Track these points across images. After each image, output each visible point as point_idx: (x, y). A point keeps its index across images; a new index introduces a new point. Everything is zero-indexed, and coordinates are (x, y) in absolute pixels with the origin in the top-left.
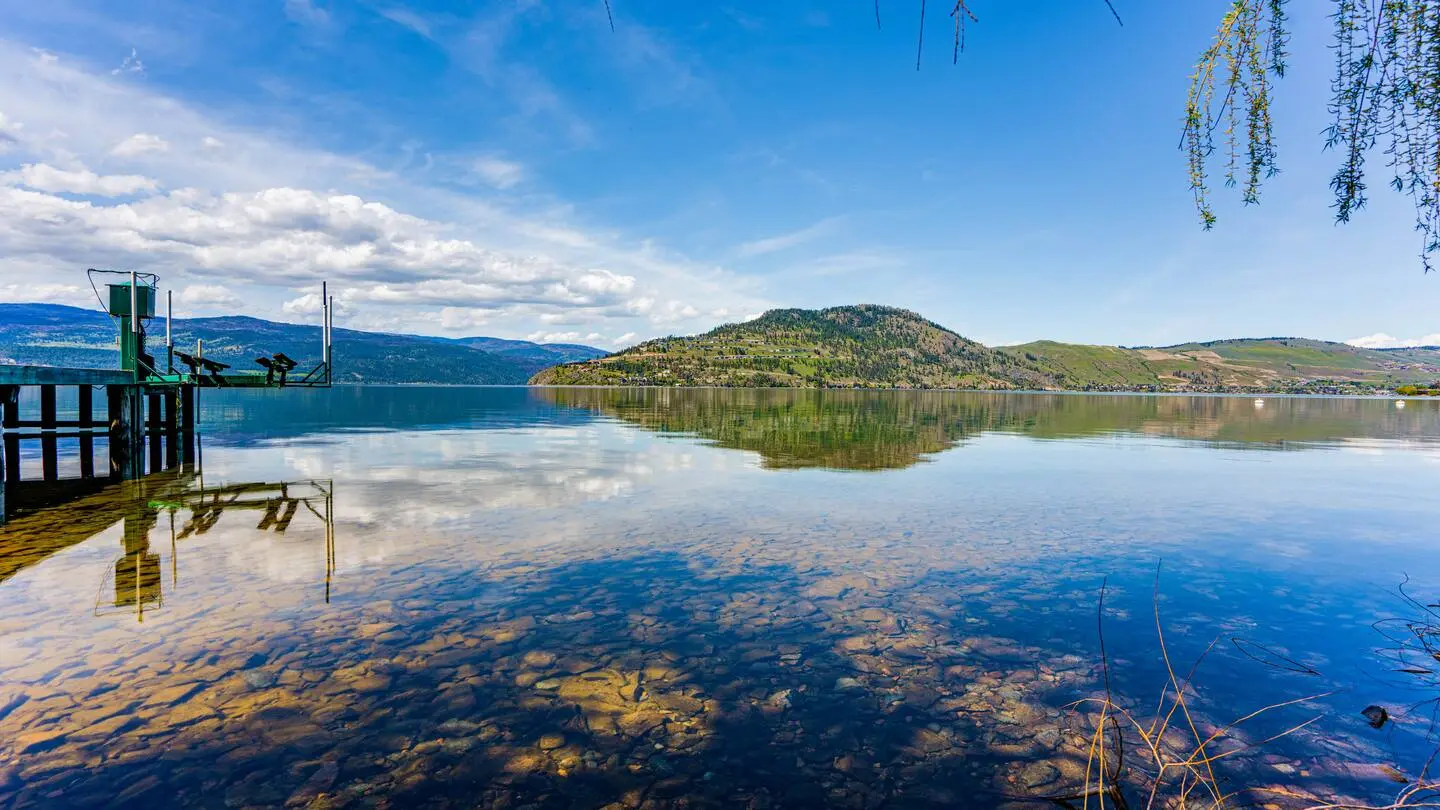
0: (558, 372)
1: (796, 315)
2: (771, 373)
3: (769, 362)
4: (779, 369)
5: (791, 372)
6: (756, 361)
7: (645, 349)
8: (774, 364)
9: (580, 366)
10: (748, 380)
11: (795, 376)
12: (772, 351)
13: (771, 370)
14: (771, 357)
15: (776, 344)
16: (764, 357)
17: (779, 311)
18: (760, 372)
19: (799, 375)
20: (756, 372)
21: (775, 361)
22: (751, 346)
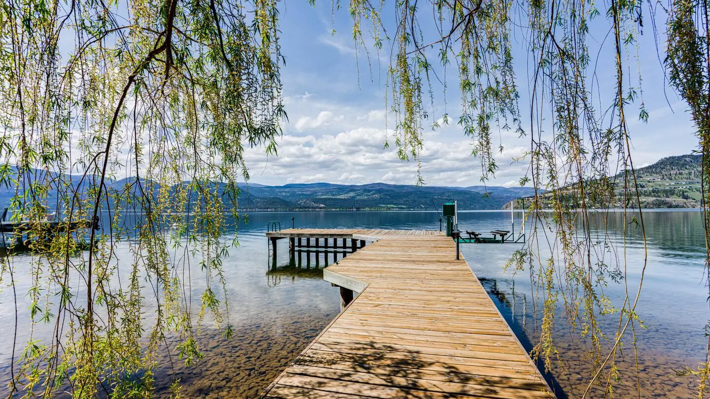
0: (518, 202)
1: (687, 159)
2: (667, 199)
3: (665, 192)
4: (675, 196)
5: (686, 198)
6: (654, 191)
7: (570, 188)
8: (670, 192)
9: (531, 199)
10: (648, 203)
11: (689, 200)
12: (668, 184)
13: (667, 197)
14: (667, 188)
15: (671, 179)
16: (662, 188)
17: (673, 158)
18: (658, 198)
19: (694, 199)
20: (654, 198)
21: (670, 191)
22: (649, 182)
